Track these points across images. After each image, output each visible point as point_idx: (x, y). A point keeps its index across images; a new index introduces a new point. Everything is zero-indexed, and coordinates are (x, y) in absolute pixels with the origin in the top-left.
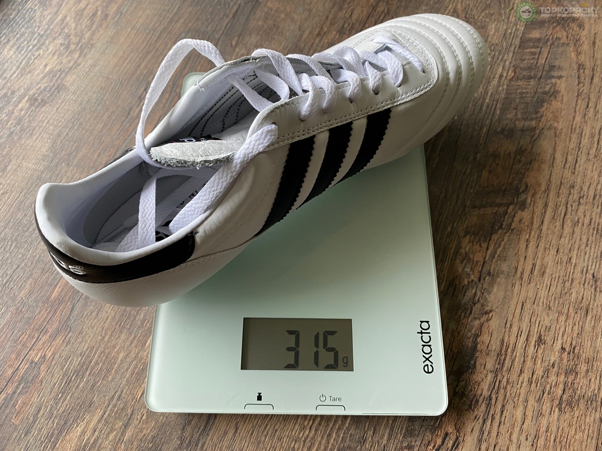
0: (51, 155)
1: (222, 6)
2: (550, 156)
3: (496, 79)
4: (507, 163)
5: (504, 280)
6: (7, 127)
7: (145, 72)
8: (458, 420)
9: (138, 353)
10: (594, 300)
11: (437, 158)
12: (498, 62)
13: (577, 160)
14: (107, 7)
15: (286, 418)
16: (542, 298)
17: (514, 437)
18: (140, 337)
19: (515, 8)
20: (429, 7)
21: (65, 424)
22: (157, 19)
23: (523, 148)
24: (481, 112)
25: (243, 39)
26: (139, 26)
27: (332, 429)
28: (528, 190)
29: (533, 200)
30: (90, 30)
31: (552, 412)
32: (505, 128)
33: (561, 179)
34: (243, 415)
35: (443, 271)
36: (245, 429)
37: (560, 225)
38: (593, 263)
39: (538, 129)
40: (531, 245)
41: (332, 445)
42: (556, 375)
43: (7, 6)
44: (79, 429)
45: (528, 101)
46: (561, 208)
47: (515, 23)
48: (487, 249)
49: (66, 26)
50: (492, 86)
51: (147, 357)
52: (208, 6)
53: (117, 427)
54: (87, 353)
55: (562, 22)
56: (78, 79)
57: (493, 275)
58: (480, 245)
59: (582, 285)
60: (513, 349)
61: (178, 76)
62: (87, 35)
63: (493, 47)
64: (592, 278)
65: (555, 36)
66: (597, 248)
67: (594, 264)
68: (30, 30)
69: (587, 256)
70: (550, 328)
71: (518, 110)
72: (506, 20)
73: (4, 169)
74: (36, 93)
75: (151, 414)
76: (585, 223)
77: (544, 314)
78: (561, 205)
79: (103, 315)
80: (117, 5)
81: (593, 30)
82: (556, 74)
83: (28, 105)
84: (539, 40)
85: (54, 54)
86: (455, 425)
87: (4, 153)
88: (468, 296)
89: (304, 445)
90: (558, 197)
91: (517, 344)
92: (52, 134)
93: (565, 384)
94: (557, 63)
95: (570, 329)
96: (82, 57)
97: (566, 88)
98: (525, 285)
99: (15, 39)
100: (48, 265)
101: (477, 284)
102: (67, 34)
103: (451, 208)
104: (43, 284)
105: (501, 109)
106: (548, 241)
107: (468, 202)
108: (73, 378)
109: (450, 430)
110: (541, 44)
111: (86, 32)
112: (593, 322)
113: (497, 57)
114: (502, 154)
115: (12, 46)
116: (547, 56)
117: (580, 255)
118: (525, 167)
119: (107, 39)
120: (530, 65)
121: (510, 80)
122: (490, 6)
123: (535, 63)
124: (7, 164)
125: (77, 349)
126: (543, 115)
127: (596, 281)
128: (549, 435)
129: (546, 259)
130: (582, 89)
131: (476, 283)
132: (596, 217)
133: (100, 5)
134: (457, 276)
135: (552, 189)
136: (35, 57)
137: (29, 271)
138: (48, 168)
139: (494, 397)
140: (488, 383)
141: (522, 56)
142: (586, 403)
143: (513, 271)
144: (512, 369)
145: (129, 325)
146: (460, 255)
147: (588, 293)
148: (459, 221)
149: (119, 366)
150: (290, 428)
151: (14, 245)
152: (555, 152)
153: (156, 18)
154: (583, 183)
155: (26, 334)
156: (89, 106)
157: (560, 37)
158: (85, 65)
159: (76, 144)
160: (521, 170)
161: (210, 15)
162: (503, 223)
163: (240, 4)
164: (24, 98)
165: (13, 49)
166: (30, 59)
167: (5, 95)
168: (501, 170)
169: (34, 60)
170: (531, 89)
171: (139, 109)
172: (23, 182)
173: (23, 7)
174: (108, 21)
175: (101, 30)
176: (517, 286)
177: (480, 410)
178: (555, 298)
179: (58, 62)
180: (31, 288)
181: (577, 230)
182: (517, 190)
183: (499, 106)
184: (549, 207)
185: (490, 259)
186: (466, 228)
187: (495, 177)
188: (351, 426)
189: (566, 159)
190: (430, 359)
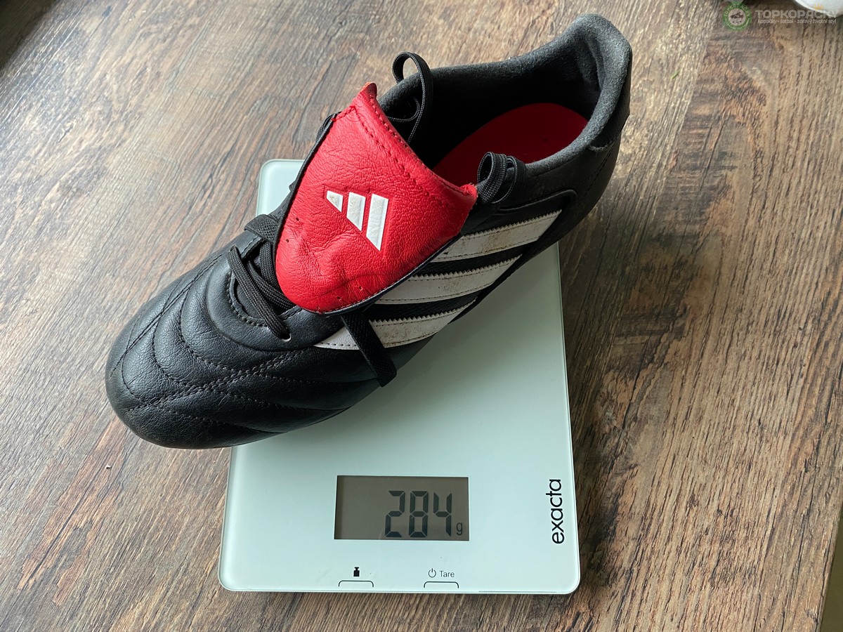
0: (92, 262)
1: (309, 64)
2: (715, 270)
3: (654, 170)
4: (663, 279)
5: (653, 427)
6: (33, 224)
7: (209, 153)
8: (592, 597)
9: (208, 517)
10: (759, 452)
11: (576, 272)
12: (657, 146)
13: (747, 275)
14: (159, 61)
15: (387, 596)
16: (697, 449)
17: (658, 617)
18: (209, 496)
19: (681, 74)
21: (119, 604)
22: (224, 80)
23: (683, 260)
24: (634, 211)
26: (201, 89)
27: (442, 608)
28: (687, 313)
29: (692, 326)
30: (137, 94)
31: (703, 588)
32: (662, 233)
33: (727, 301)
34: (335, 594)
35: (580, 415)
36: (339, 610)
37: (723, 359)
38: (760, 405)
39: (702, 235)
40: (687, 383)
41: (443, 628)
42: (710, 542)
43: (26, 58)
44: (137, 611)
45: (692, 199)
46: (725, 337)
47: (679, 94)
48: (634, 388)
49: (106, 87)
50: (648, 178)
51: (219, 521)
52: (291, 64)
53: (183, 607)
54: (144, 516)
55: (738, 95)
56: (123, 161)
57: (640, 421)
58: (626, 383)
59: (745, 434)
60: (660, 511)
61: (252, 158)
62: (134, 101)
63: (651, 125)
64: (757, 424)
65: (729, 114)
66: (766, 387)
67: (761, 408)
68: (58, 92)
69: (753, 398)
70: (705, 487)
71: (679, 210)
72: (669, 91)
73: (31, 280)
74: (69, 178)
75: (224, 592)
76: (753, 356)
77: (699, 469)
78: (726, 333)
79: (163, 469)
80: (172, 60)
81: (776, 106)
83: (59, 196)
84: (708, 118)
85: (91, 125)
86: (589, 604)
87: (31, 259)
88: (609, 446)
89: (409, 628)
90: (722, 323)
91: (665, 506)
92: (92, 234)
93: (720, 554)
94: (729, 150)
95: (728, 489)
96: (128, 130)
97: (738, 183)
98: (678, 433)
99: (40, 104)
100: (92, 406)
101: (621, 431)
102: (107, 98)
103: (592, 336)
104: (86, 430)
105: (659, 209)
106: (708, 379)
107: (613, 329)
108: (128, 548)
109: (583, 609)
110: (711, 124)
111: (133, 96)
112: (756, 478)
113: (656, 139)
114: (657, 267)
115: (36, 114)
116: (718, 140)
117: (745, 397)
118: (684, 285)
119: (159, 106)
120: (697, 152)
121: (671, 171)
122: (649, 71)
123: (702, 150)
124: (35, 274)
125: (132, 511)
126: (709, 218)
127: (762, 429)
128: (698, 614)
129: (704, 402)
130: (759, 183)
131: (619, 431)
132: (766, 349)
133: (150, 58)
134: (596, 422)
135: (716, 312)
136: (67, 129)
137: (69, 414)
138: (88, 279)
139: (635, 569)
140: (629, 552)
141: (687, 140)
142: (743, 576)
143: (665, 415)
144: (658, 536)
145: (196, 481)
146: (601, 396)
147: (752, 444)
148: (601, 352)
149: (184, 533)
150: (392, 608)
151: (48, 380)
152: (721, 265)
153: (223, 78)
154: (754, 305)
155: (67, 493)
156: (139, 197)
157: (735, 114)
158: (132, 142)
159: (124, 248)
160: (679, 289)
161: (293, 76)
162: (655, 355)
163: (332, 62)
164: (53, 186)
165: (37, 119)
166: (60, 132)
167: (29, 181)
168: (655, 288)
169: (65, 134)
170: (696, 183)
171: (203, 202)
172: (56, 297)
173: (48, 60)
174: (161, 81)
175: (151, 94)
176: (668, 435)
177: (619, 586)
178: (713, 449)
179: (97, 137)
180: (71, 435)
181: (743, 365)
182: (673, 314)
183: (656, 205)
184: (711, 335)
185: (638, 401)
186: (610, 360)
187: (648, 297)
188: (466, 606)
189: (735, 275)
190: (560, 526)
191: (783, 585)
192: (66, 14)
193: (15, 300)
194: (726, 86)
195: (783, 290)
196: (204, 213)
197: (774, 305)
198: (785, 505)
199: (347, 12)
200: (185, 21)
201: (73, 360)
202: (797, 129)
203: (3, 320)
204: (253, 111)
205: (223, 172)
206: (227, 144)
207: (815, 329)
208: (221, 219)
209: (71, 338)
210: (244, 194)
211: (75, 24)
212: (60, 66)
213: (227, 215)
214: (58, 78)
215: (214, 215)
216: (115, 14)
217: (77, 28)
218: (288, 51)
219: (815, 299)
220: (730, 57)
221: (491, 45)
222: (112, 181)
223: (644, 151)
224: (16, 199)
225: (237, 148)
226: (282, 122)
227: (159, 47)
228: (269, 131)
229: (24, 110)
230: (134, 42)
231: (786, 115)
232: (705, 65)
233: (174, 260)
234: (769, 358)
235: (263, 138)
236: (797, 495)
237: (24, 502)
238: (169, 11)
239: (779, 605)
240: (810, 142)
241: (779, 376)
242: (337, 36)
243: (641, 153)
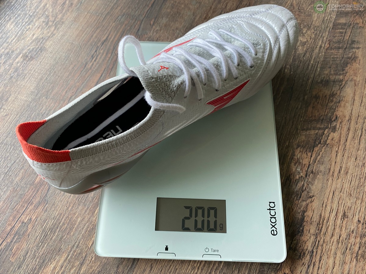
0: (36, 91)
2: (351, 98)
3: (318, 49)
4: (324, 102)
5: (322, 176)
6: (8, 73)
7: (96, 40)
8: (292, 265)
9: (90, 218)
11: (280, 98)
12: (319, 38)
15: (183, 262)
16: (346, 189)
18: (91, 208)
20: (275, 2)
21: (43, 262)
22: (104, 6)
23: (335, 93)
24: (308, 70)
25: (157, 20)
26: (92, 11)
27: (212, 269)
28: (337, 119)
29: (341, 126)
30: (61, 13)
31: (352, 262)
32: (323, 79)
33: (359, 113)
34: (155, 260)
35: (283, 169)
36: (157, 268)
37: (358, 142)
39: (344, 81)
40: (339, 154)
42: (355, 238)
44: (53, 266)
45: (338, 63)
46: (358, 131)
47: (330, 13)
48: (311, 156)
49: (46, 10)
50: (315, 53)
51: (95, 221)
53: (76, 265)
54: (58, 217)
55: (359, 13)
56: (53, 44)
57: (315, 173)
58: (307, 154)
60: (327, 221)
61: (116, 43)
62: (60, 16)
63: (316, 28)
65: (355, 22)
68: (24, 12)
70: (351, 208)
71: (331, 68)
73: (6, 100)
74: (27, 52)
75: (98, 258)
77: (347, 199)
78: (359, 129)
83: (22, 60)
84: (345, 24)
85: (39, 28)
86: (290, 269)
87: (7, 90)
88: (299, 186)
90: (356, 124)
91: (330, 218)
92: (37, 78)
93: (360, 244)
94: (356, 39)
96: (56, 30)
97: (362, 55)
98: (335, 180)
99: (14, 18)
101: (305, 178)
102: (47, 15)
103: (289, 130)
104: (30, 173)
105: (321, 68)
106: (350, 153)
107: (300, 127)
108: (49, 233)
109: (287, 271)
110: (346, 27)
111: (59, 14)
113: (318, 34)
114: (321, 96)
115: (12, 23)
116: (350, 34)
118: (335, 105)
119: (72, 19)
120: (340, 40)
121: (327, 49)
122: (314, 2)
123: (342, 39)
124: (8, 97)
125: (51, 215)
126: (347, 72)
129: (349, 164)
134: (292, 174)
135: (353, 119)
136: (27, 29)
138: (34, 99)
139: (315, 251)
140: (311, 241)
141: (334, 35)
143: (328, 171)
144: (326, 233)
145: (84, 200)
146: (294, 160)
149: (78, 226)
150: (185, 268)
151: (12, 148)
152: (355, 95)
153: (103, 6)
155: (19, 205)
156: (60, 61)
157: (358, 22)
158: (58, 35)
159: (52, 85)
160: (333, 107)
161: (137, 5)
162: (321, 140)
164: (19, 55)
166: (23, 30)
167: (8, 53)
168: (321, 106)
169: (26, 32)
170: (340, 55)
171: (92, 63)
172: (18, 108)
174: (73, 7)
175: (68, 13)
176: (330, 180)
177: (306, 259)
178: (354, 188)
179: (41, 33)
180: (23, 175)
182: (330, 120)
183: (319, 66)
184: (351, 130)
185: (313, 163)
186: (298, 143)
187: (317, 111)
188: (224, 268)
189: (362, 100)
190: (275, 226)
196: (92, 68)
204: (117, 21)
205: (102, 49)
206: (104, 36)
208: (100, 71)
210: (112, 60)
213: (103, 69)
214: (24, 6)
215: (97, 70)
223: (312, 40)
225: (109, 38)
226: (131, 26)
228: (125, 30)
229: (7, 20)
233: (77, 91)
235: (122, 33)
243: (311, 41)
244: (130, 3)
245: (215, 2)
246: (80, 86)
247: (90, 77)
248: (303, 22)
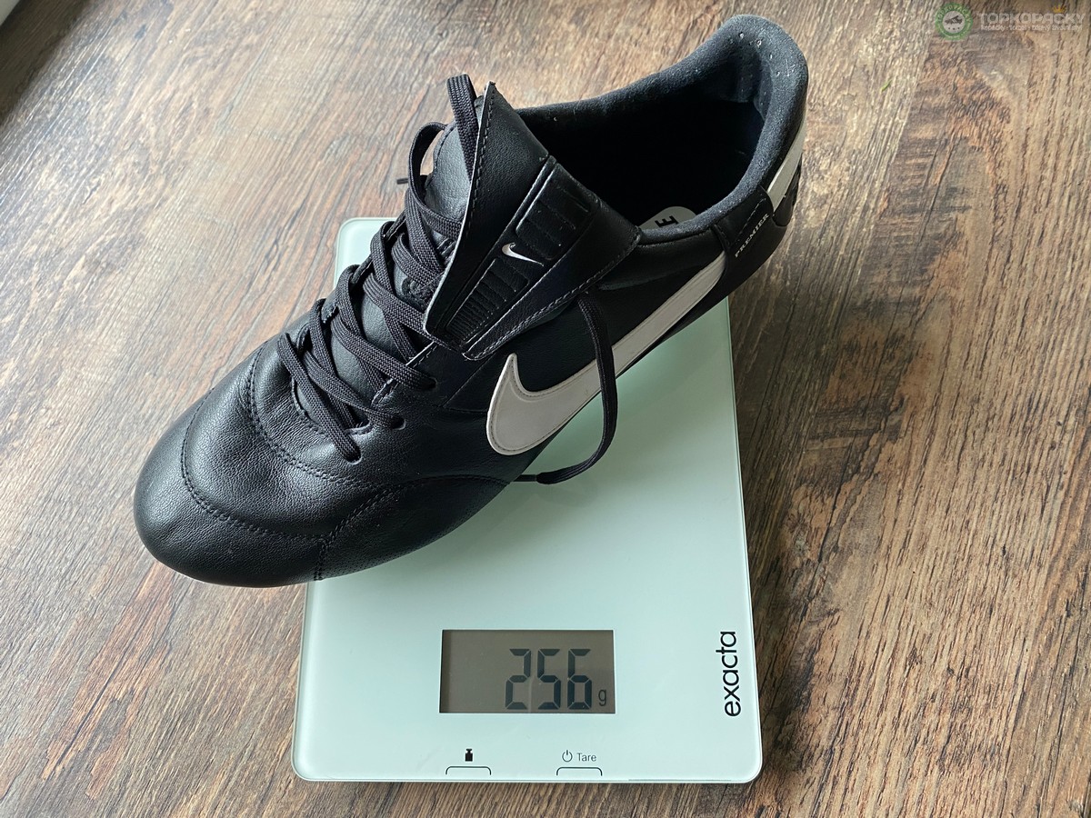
0: (127, 357)
1: (400, 90)
2: (941, 347)
3: (858, 214)
4: (871, 361)
5: (859, 558)
6: (52, 310)
7: (274, 211)
8: (780, 786)
9: (279, 684)
10: (1004, 591)
11: (756, 356)
12: (862, 183)
13: (986, 354)
14: (207, 94)
15: (511, 787)
16: (920, 588)
17: (868, 812)
18: (280, 658)
19: (893, 85)
21: (169, 797)
22: (291, 115)
23: (899, 334)
24: (831, 272)
26: (261, 129)
27: (582, 801)
28: (904, 406)
29: (911, 423)
30: (180, 138)
31: (929, 773)
32: (870, 300)
33: (959, 388)
34: (443, 784)
35: (761, 545)
36: (448, 802)
37: (954, 466)
38: (1004, 528)
39: (923, 301)
40: (905, 500)
42: (938, 712)
43: (40, 97)
44: (192, 806)
45: (910, 252)
46: (956, 436)
47: (891, 112)
48: (834, 508)
49: (141, 130)
50: (851, 226)
51: (292, 689)
52: (376, 90)
53: (249, 801)
54: (198, 684)
55: (972, 109)
56: (165, 226)
57: (842, 551)
58: (823, 501)
59: (984, 567)
60: (869, 672)
61: (329, 217)
62: (176, 148)
63: (854, 155)
64: (1001, 554)
65: (959, 136)
66: (1012, 503)
67: (1006, 532)
68: (82, 138)
69: (995, 518)
70: (930, 637)
71: (892, 267)
72: (878, 108)
73: (52, 383)
74: (97, 250)
75: (300, 783)
76: (995, 461)
77: (922, 614)
78: (957, 432)
79: (222, 623)
80: (224, 92)
81: (1024, 123)
82: (957, 203)
83: (85, 273)
84: (931, 142)
85: (123, 181)
86: (776, 794)
87: (51, 356)
88: (800, 585)
90: (952, 418)
91: (877, 664)
92: (127, 322)
93: (951, 727)
94: (960, 184)
95: (963, 639)
96: (170, 186)
97: (972, 229)
98: (894, 566)
99: (58, 156)
100: (130, 543)
101: (816, 565)
102: (143, 144)
103: (777, 439)
104: (124, 574)
105: (865, 267)
106: (933, 494)
107: (805, 430)
108: (179, 725)
109: (768, 801)
110: (935, 150)
111: (175, 141)
112: (1000, 625)
113: (860, 174)
114: (863, 345)
115: (54, 169)
116: (944, 171)
117: (985, 517)
118: (899, 368)
119: (208, 153)
120: (915, 188)
121: (881, 215)
122: (850, 83)
123: (922, 186)
124: (56, 374)
125: (182, 679)
126: (933, 277)
127: (1007, 559)
128: (922, 808)
129: (929, 524)
130: (1001, 229)
131: (814, 565)
132: (1013, 452)
133: (197, 90)
134: (783, 554)
135: (943, 405)
136: (93, 187)
137: (102, 554)
138: (123, 380)
139: (837, 748)
140: (829, 726)
141: (902, 172)
142: (983, 757)
143: (875, 544)
144: (867, 704)
145: (263, 639)
146: (789, 519)
147: (994, 581)
149: (249, 705)
150: (517, 801)
151: (75, 510)
152: (951, 340)
153: (290, 112)
154: (995, 393)
155: (101, 656)
156: (185, 272)
157: (968, 135)
158: (175, 201)
159: (167, 338)
160: (893, 373)
161: (380, 107)
163: (429, 86)
164: (78, 260)
165: (56, 175)
166: (84, 190)
167: (47, 255)
168: (861, 373)
169: (91, 194)
170: (915, 231)
171: (267, 276)
172: (83, 404)
173: (68, 98)
174: (211, 120)
175: (199, 137)
176: (881, 568)
177: (816, 770)
178: (941, 587)
179: (131, 196)
180: (105, 580)
181: (982, 474)
182: (886, 407)
183: (861, 262)
184: (937, 435)
185: (838, 524)
186: (801, 472)
187: (851, 386)
188: (613, 797)
189: (969, 353)
190: (735, 693)
191: (1037, 768)
192: (89, 38)
193: (32, 409)
194: (956, 98)
195: (1035, 372)
196: (269, 288)
197: (1023, 392)
198: (1039, 661)
199: (449, 20)
200: (241, 39)
201: (106, 485)
202: (1053, 153)
203: (18, 435)
204: (329, 155)
205: (291, 236)
206: (296, 199)
207: (1079, 423)
208: (289, 297)
209: (102, 457)
211: (101, 50)
212: (82, 105)
213: (298, 292)
214: (81, 120)
215: (281, 293)
216: (151, 35)
217: (103, 56)
218: (373, 74)
219: (1080, 382)
220: (960, 58)
221: (638, 56)
222: (151, 252)
223: (845, 190)
224: (30, 279)
225: (309, 204)
226: (367, 168)
227: (208, 76)
228: (350, 180)
229: (39, 164)
230: (177, 70)
231: (1038, 135)
232: (926, 71)
233: (231, 353)
234: (1016, 465)
235: (342, 190)
236: (1056, 647)
237: (48, 667)
238: (219, 28)
239: (1031, 795)
240: (1071, 171)
241: (1031, 488)
242: (436, 52)
243: (841, 192)
244: (360, 103)
245: (586, 91)
246: (239, 339)
247: (265, 314)
248: (820, 141)
